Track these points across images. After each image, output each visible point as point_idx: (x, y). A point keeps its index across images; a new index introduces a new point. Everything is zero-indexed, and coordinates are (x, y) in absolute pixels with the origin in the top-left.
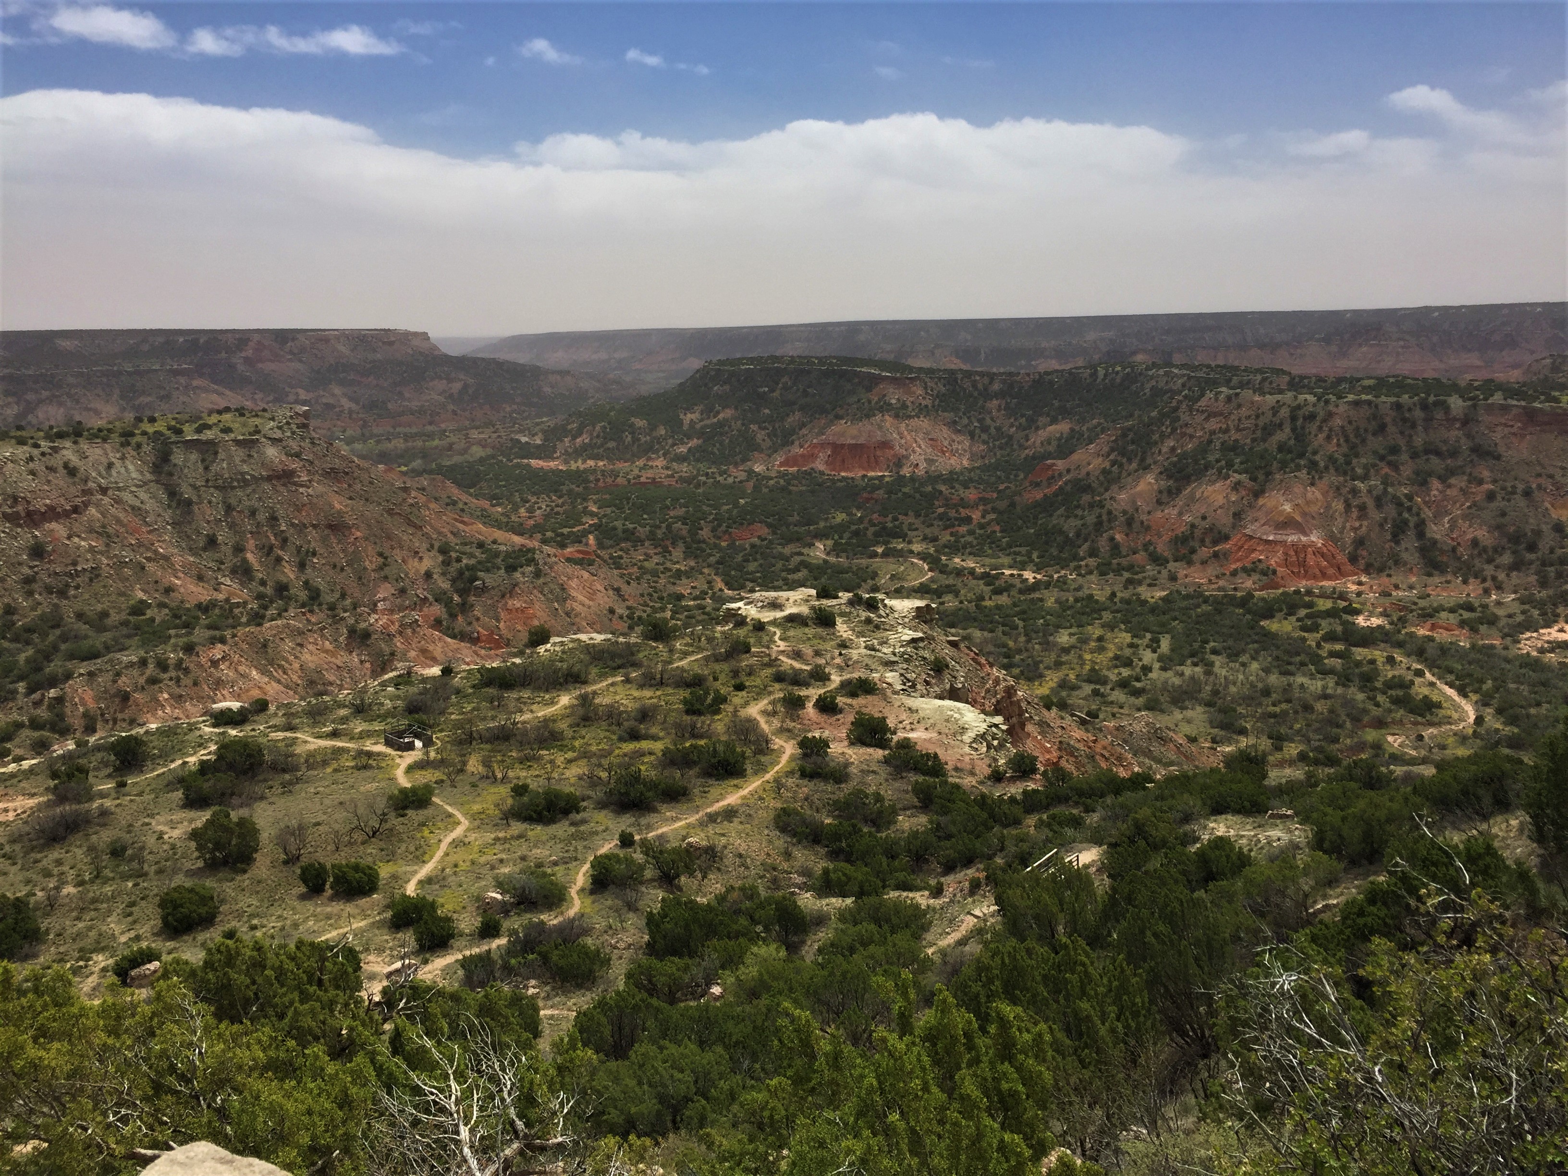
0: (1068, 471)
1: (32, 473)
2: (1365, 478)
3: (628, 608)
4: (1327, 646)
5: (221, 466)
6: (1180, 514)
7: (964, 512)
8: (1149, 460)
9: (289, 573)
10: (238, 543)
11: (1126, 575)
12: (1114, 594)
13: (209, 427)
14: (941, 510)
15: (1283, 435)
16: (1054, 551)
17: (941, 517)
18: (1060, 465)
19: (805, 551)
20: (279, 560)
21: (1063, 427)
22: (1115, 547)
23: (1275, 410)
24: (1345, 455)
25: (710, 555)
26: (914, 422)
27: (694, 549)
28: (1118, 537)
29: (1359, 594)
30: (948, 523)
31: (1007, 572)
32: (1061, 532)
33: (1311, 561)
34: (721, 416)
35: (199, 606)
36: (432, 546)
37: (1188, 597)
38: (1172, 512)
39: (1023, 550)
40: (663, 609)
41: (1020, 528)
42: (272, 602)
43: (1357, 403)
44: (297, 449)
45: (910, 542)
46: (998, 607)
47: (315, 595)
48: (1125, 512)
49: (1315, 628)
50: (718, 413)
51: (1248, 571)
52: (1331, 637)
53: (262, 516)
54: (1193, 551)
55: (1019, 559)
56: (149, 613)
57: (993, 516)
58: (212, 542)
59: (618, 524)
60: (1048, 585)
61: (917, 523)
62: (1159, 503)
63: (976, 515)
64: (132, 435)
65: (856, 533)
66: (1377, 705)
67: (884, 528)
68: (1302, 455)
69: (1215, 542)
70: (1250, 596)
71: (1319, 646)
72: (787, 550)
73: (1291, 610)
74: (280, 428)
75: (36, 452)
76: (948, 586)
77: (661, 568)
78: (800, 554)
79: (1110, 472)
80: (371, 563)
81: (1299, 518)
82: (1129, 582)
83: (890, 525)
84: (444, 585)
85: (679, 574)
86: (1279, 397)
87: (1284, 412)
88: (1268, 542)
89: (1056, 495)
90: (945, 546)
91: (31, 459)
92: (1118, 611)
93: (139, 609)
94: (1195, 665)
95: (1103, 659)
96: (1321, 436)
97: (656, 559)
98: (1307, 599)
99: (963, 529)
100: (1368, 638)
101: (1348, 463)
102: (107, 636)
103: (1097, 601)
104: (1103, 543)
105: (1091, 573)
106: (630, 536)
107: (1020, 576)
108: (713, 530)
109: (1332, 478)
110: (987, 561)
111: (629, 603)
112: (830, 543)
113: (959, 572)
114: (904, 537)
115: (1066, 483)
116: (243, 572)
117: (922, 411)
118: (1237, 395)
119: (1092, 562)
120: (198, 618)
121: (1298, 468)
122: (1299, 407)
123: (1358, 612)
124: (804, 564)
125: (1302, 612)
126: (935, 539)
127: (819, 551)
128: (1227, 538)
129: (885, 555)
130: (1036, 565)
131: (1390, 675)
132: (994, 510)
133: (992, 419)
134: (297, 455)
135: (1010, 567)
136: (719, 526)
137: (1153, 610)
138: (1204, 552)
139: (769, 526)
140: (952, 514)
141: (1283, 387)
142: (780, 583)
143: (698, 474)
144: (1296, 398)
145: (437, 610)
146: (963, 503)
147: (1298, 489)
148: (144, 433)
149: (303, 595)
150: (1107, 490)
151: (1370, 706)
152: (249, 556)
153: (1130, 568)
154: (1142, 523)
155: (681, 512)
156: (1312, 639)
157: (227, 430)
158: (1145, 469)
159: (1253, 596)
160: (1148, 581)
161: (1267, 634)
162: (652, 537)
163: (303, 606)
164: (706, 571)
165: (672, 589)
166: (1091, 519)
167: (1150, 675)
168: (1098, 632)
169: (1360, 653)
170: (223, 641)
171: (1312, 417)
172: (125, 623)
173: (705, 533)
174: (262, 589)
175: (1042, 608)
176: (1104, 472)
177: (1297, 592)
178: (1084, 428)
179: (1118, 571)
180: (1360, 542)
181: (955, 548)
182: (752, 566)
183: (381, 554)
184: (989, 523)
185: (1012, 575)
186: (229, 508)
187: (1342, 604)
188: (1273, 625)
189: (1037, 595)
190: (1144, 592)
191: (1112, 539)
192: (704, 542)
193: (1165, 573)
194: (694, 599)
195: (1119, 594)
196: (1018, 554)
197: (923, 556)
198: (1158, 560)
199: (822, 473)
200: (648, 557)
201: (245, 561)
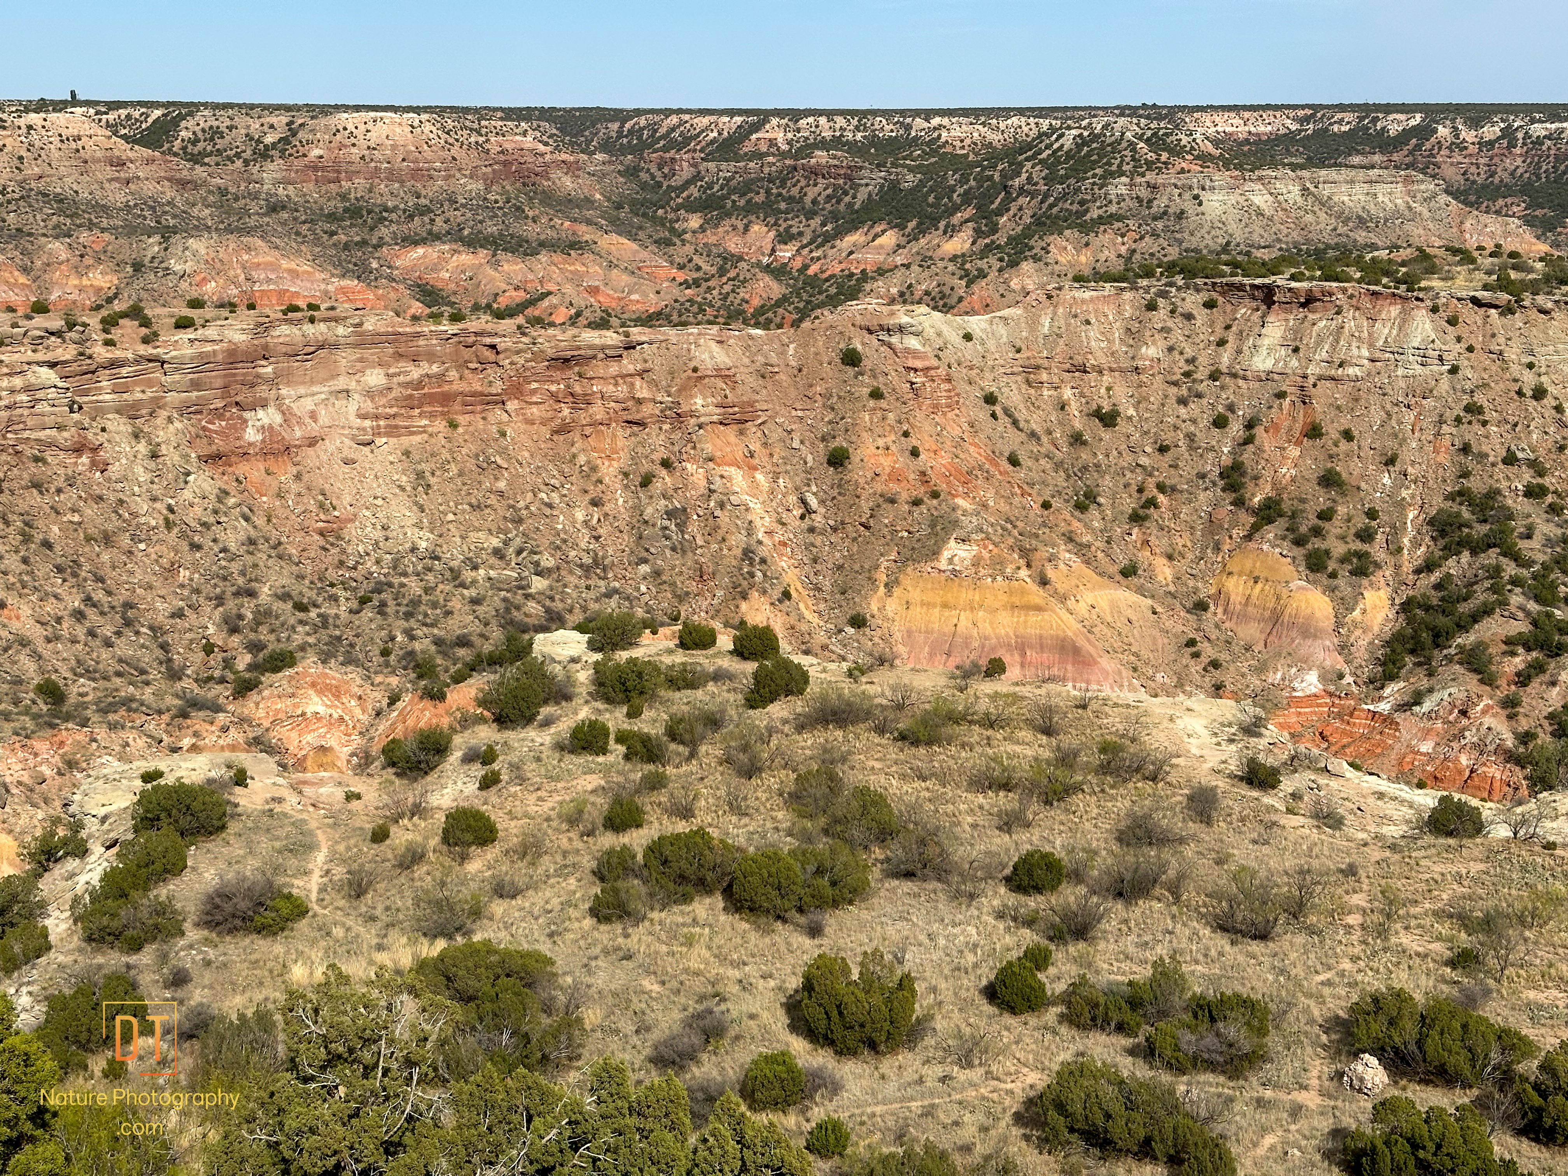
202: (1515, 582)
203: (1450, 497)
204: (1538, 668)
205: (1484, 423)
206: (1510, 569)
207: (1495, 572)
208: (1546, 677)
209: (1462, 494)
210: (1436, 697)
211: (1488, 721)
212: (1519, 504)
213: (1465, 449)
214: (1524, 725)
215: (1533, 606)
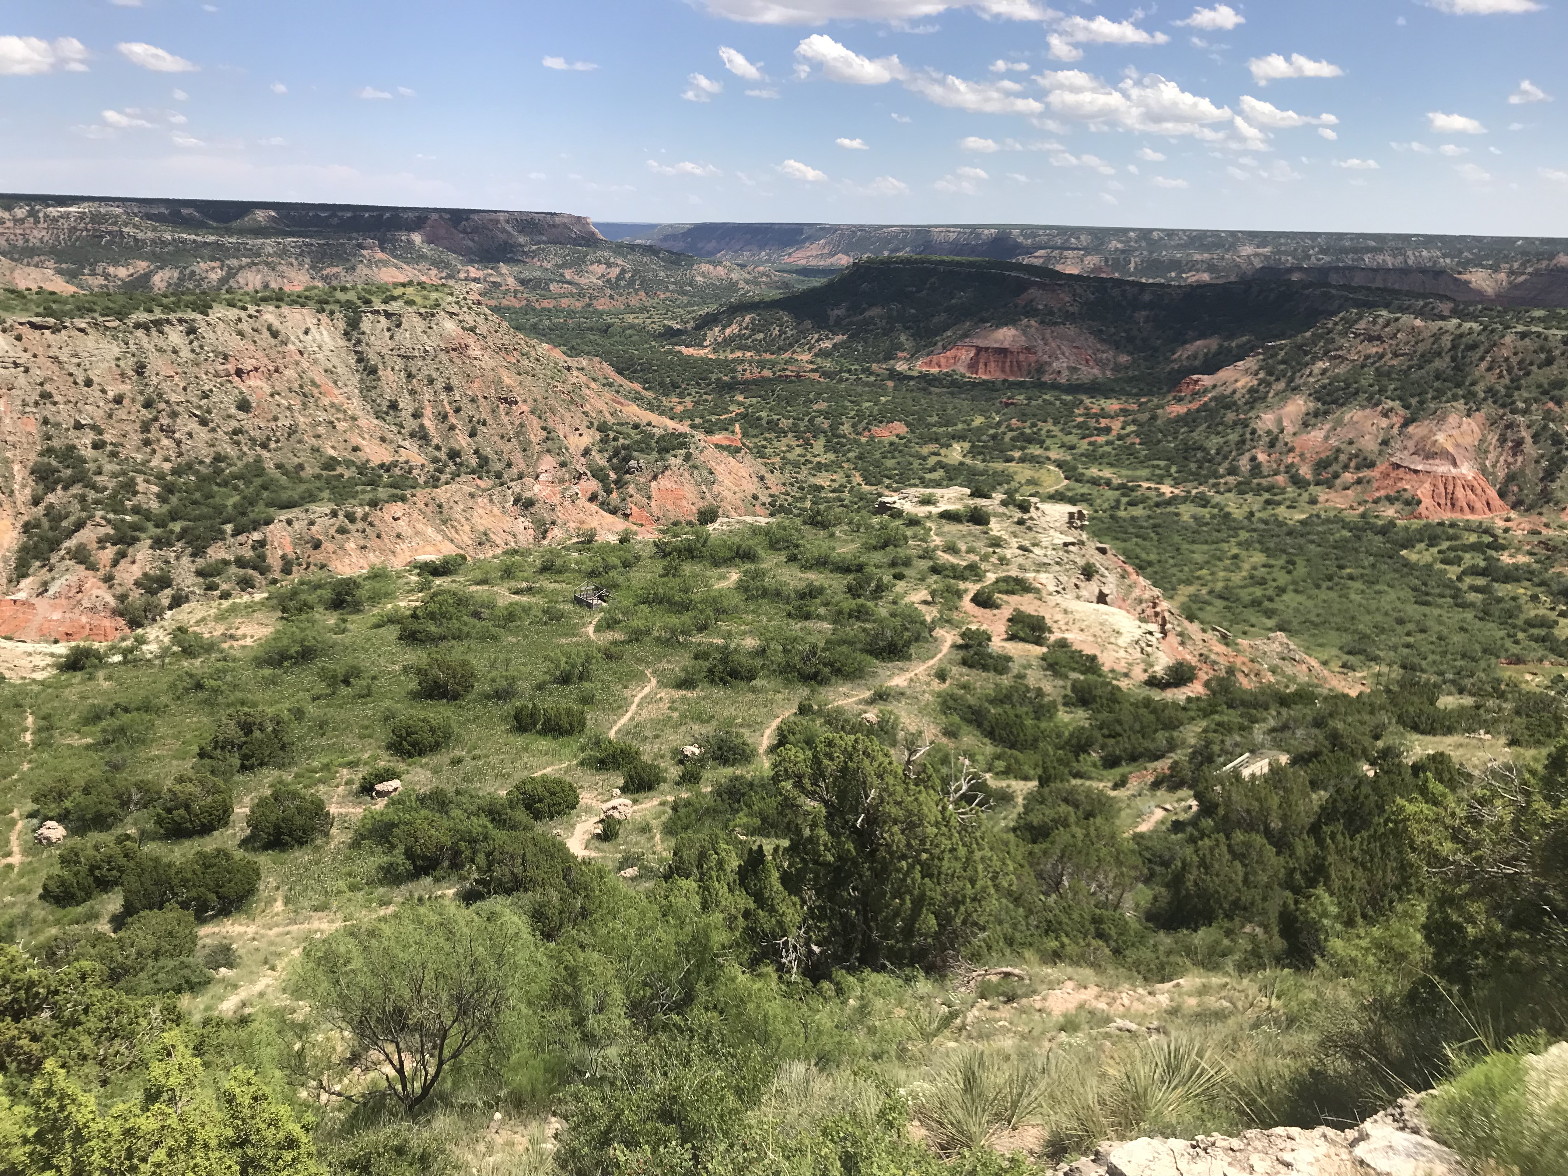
0: (1214, 386)
1: (241, 334)
2: (1525, 412)
3: (771, 496)
4: (1468, 580)
5: (404, 337)
6: (1327, 438)
7: (1104, 422)
8: (1298, 381)
9: (462, 440)
10: (416, 410)
11: (1267, 496)
12: (1252, 514)
13: (394, 298)
14: (1080, 419)
15: (1442, 364)
16: (1193, 466)
17: (1079, 426)
18: (1207, 380)
19: (943, 451)
20: (452, 428)
21: (1212, 344)
22: (1256, 468)
23: (1437, 337)
24: (1507, 387)
25: (849, 450)
26: (1060, 329)
27: (835, 444)
28: (1262, 457)
29: (1506, 530)
30: (1085, 431)
31: (1145, 485)
32: (1201, 448)
33: (1460, 493)
34: (867, 314)
35: (382, 466)
36: (592, 423)
37: (1328, 521)
38: (1316, 436)
39: (1162, 463)
40: (803, 499)
41: (1159, 441)
42: (446, 466)
43: (1523, 335)
44: (472, 323)
45: (1047, 449)
46: (1134, 519)
47: (484, 461)
48: (1269, 432)
49: (1458, 561)
50: (865, 310)
51: (1390, 500)
52: (1474, 571)
53: (439, 385)
54: (1336, 476)
55: (1158, 472)
56: (339, 470)
57: (1133, 428)
58: (393, 406)
59: (763, 414)
60: (1185, 500)
61: (1056, 430)
62: (1305, 425)
63: (1116, 425)
64: (327, 302)
65: (994, 437)
66: (1517, 642)
67: (1022, 434)
68: (1458, 385)
69: (1358, 468)
70: (1392, 523)
71: (1459, 579)
72: (925, 450)
73: (1433, 541)
74: (458, 303)
75: (243, 314)
76: (1082, 495)
77: (803, 460)
78: (937, 454)
79: (1257, 391)
80: (535, 435)
81: (1451, 450)
82: (1268, 502)
83: (1028, 431)
84: (600, 460)
85: (819, 467)
86: (1441, 323)
87: (1446, 341)
88: (1416, 472)
89: (1198, 411)
90: (1082, 455)
91: (240, 320)
92: (1255, 530)
93: (330, 464)
94: (1330, 589)
95: (1237, 578)
96: (1484, 365)
97: (799, 451)
98: (1451, 531)
99: (1101, 439)
100: (1510, 576)
101: (1509, 396)
102: (303, 487)
103: (1234, 520)
104: (1244, 463)
105: (1229, 491)
106: (772, 426)
107: (1157, 489)
108: (854, 426)
109: (1489, 409)
110: (1124, 472)
111: (771, 491)
112: (967, 445)
113: (1095, 482)
114: (1041, 443)
115: (1211, 400)
116: (421, 436)
117: (1069, 317)
118: (1397, 319)
119: (1231, 479)
120: (380, 476)
121: (1455, 398)
122: (1461, 336)
123: (1503, 548)
124: (940, 465)
125: (1445, 545)
126: (1072, 448)
127: (956, 453)
128: (1371, 465)
129: (1022, 460)
130: (1175, 479)
131: (1532, 613)
132: (1134, 422)
133: (1139, 330)
134: (472, 330)
135: (1148, 480)
136: (860, 422)
137: (1290, 533)
138: (1348, 477)
139: (908, 425)
140: (1092, 423)
141: (1446, 313)
142: (917, 481)
143: (841, 371)
144: (1460, 325)
145: (592, 485)
146: (1103, 414)
147: (1453, 419)
148: (338, 302)
149: (474, 461)
150: (1252, 408)
151: (1508, 643)
152: (427, 422)
153: (1269, 489)
154: (1286, 444)
155: (823, 406)
156: (1453, 572)
157: (410, 303)
158: (1294, 389)
159: (1395, 525)
160: (1288, 503)
161: (1406, 564)
162: (794, 429)
163: (473, 472)
164: (845, 465)
165: (813, 481)
166: (1233, 437)
167: (1285, 597)
168: (1235, 551)
169: (1502, 590)
170: (403, 499)
171: (1474, 347)
172: (318, 477)
173: (846, 428)
174: (437, 453)
175: (1177, 522)
176: (1252, 391)
177: (1441, 524)
178: (1234, 344)
179: (1258, 490)
180: (1511, 478)
181: (1093, 457)
182: (890, 463)
183: (544, 429)
184: (1128, 435)
185: (1149, 488)
186: (410, 376)
187: (1487, 539)
188: (1410, 555)
189: (1172, 509)
190: (1282, 511)
191: (1253, 459)
192: (844, 436)
193: (1305, 496)
194: (833, 491)
195: (1258, 515)
196: (1158, 466)
197: (1060, 465)
198: (1298, 482)
199: (963, 376)
200: (790, 448)
201: (422, 426)
202: (97, 502)
203: (41, 454)
204: (122, 555)
205: (55, 404)
206: (92, 495)
207: (82, 499)
208: (129, 559)
209: (49, 451)
210: (58, 583)
211: (96, 592)
212: (89, 453)
213: (46, 422)
214: (119, 590)
215: (111, 516)
